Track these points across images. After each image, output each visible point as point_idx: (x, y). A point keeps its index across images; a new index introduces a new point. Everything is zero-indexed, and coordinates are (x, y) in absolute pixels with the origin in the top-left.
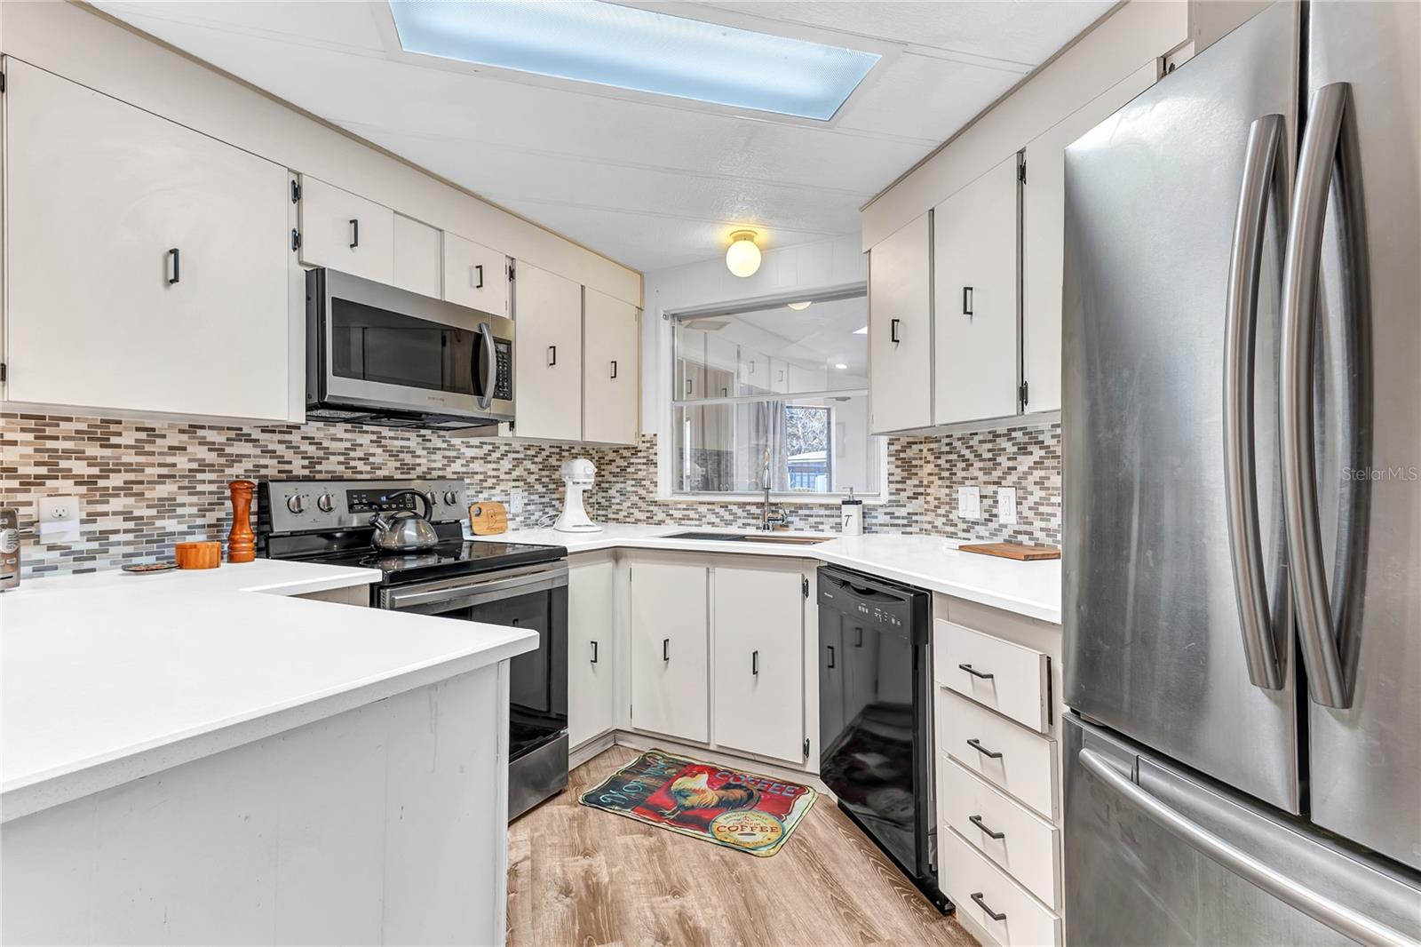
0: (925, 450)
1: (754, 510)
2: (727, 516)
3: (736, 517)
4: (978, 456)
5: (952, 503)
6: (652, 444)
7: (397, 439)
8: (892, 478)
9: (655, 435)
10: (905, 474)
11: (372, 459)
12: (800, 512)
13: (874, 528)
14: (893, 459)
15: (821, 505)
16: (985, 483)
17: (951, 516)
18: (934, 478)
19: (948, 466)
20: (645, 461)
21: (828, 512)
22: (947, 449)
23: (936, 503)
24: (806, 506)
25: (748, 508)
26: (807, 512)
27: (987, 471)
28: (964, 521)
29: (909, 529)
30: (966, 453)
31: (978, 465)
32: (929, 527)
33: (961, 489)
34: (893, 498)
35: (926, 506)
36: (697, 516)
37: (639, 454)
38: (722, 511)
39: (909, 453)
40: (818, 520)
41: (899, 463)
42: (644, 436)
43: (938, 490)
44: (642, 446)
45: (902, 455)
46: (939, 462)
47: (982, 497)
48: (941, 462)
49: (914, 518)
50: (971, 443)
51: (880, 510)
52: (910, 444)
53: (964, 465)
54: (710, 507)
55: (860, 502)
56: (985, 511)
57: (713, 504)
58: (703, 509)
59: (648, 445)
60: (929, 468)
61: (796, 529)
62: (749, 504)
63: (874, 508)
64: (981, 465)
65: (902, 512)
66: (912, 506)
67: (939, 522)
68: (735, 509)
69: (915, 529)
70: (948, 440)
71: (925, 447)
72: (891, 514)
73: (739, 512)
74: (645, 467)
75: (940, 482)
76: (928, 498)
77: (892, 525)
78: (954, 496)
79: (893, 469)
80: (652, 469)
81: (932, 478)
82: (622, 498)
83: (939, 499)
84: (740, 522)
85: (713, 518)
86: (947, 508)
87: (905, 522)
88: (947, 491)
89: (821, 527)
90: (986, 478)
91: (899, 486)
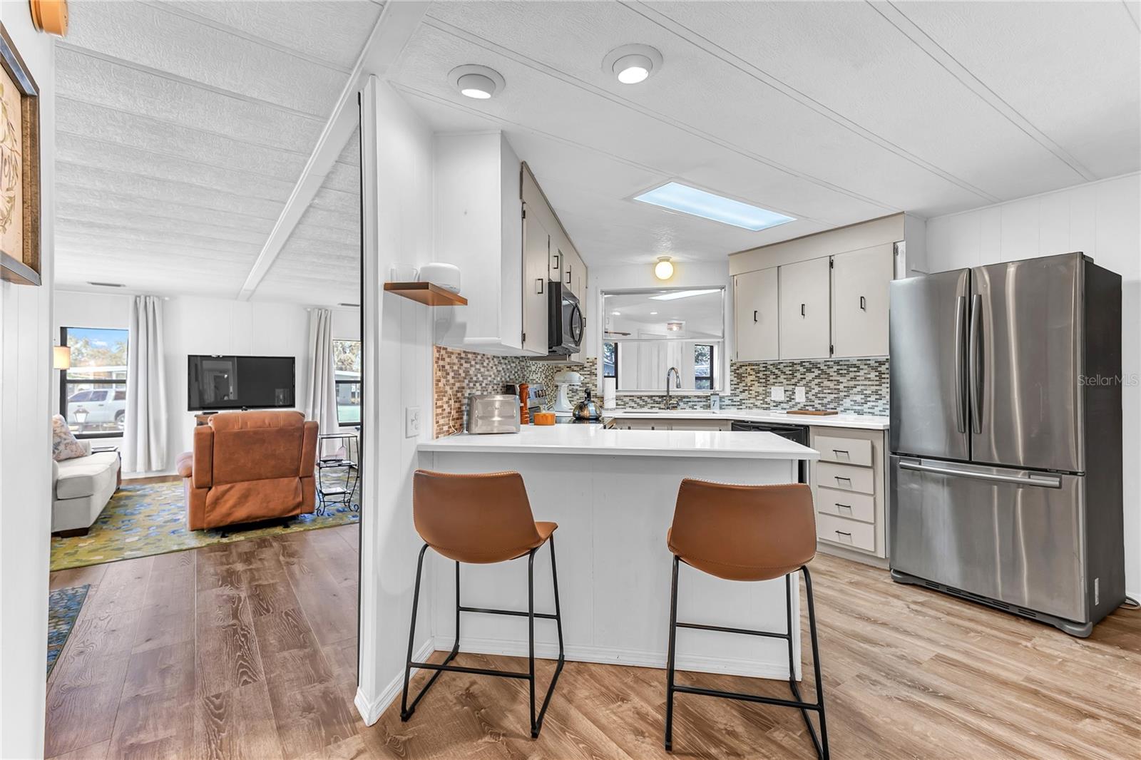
0: (749, 369)
1: (657, 399)
2: (641, 403)
3: (647, 403)
4: (784, 373)
5: (767, 394)
6: (594, 364)
8: (732, 383)
9: (596, 359)
10: (739, 381)
12: (684, 400)
13: (723, 407)
14: (733, 373)
15: (695, 396)
16: (787, 385)
17: (766, 400)
18: (756, 383)
19: (764, 377)
20: (589, 373)
21: (699, 400)
22: (764, 369)
23: (756, 394)
24: (687, 397)
25: (654, 398)
26: (688, 400)
27: (788, 379)
28: (774, 402)
29: (740, 407)
30: (777, 371)
31: (783, 376)
32: (752, 405)
33: (773, 388)
34: (733, 392)
35: (749, 396)
36: (623, 403)
37: (585, 369)
38: (638, 400)
39: (741, 371)
40: (693, 403)
41: (736, 375)
42: (588, 359)
43: (756, 388)
44: (587, 365)
45: (737, 371)
46: (758, 375)
47: (785, 391)
48: (761, 375)
49: (743, 401)
50: (779, 367)
51: (726, 398)
52: (741, 366)
53: (774, 377)
54: (631, 398)
55: (718, 394)
56: (788, 397)
57: (633, 396)
58: (627, 399)
59: (591, 364)
60: (753, 377)
61: (682, 409)
62: (654, 396)
63: (723, 397)
64: (785, 377)
65: (738, 399)
66: (742, 396)
67: (758, 403)
68: (646, 399)
69: (743, 406)
70: (764, 365)
71: (749, 368)
72: (732, 400)
73: (649, 400)
74: (589, 376)
75: (759, 384)
76: (751, 392)
77: (733, 405)
78: (768, 390)
79: (733, 378)
80: (594, 377)
81: (753, 383)
82: (573, 394)
83: (758, 392)
84: (649, 406)
85: (633, 404)
86: (764, 396)
87: (739, 403)
88: (764, 388)
89: (695, 407)
90: (788, 383)
91: (736, 386)
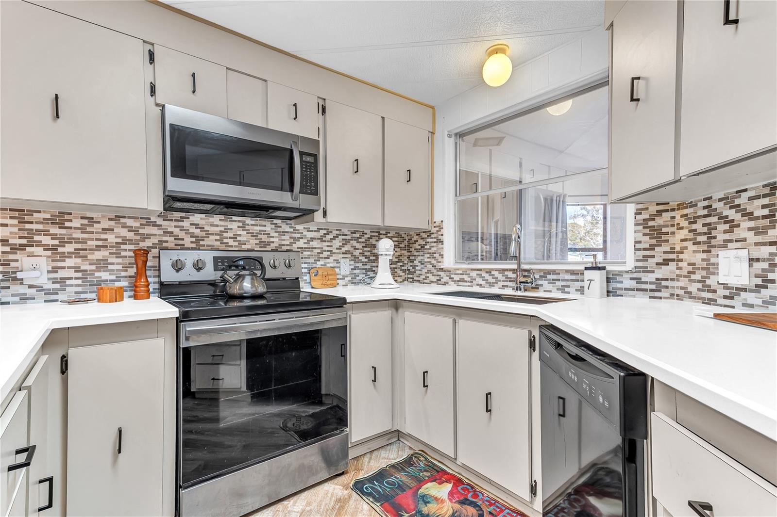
0: (678, 217)
1: (511, 275)
2: (491, 280)
3: (497, 281)
4: (749, 215)
5: (711, 268)
6: (440, 228)
7: (257, 225)
8: (638, 246)
9: (442, 221)
10: (654, 241)
11: (239, 238)
12: (549, 277)
13: (619, 292)
14: (641, 227)
15: (567, 271)
16: (757, 244)
17: (708, 282)
18: (689, 244)
19: (705, 229)
20: (435, 240)
21: (573, 277)
22: (705, 212)
23: (690, 268)
24: (554, 272)
25: (506, 273)
26: (555, 277)
27: (757, 231)
28: (726, 286)
29: (657, 294)
30: (732, 214)
31: (746, 224)
32: (681, 292)
33: (722, 253)
34: (640, 264)
35: (678, 272)
36: (469, 279)
37: (432, 236)
38: (487, 276)
39: (659, 221)
40: (564, 283)
41: (647, 231)
42: (435, 222)
43: (693, 255)
44: (434, 230)
45: (651, 223)
46: (694, 227)
47: (751, 260)
48: (698, 226)
49: (664, 283)
50: (737, 202)
51: (625, 275)
52: (659, 213)
53: (727, 227)
54: (479, 272)
55: (604, 268)
56: (757, 276)
57: (480, 270)
58: (474, 274)
59: (438, 229)
60: (683, 234)
61: (545, 291)
62: (507, 270)
63: (620, 274)
64: (752, 224)
65: (651, 277)
66: (660, 273)
67: (694, 288)
68: (496, 274)
69: (664, 293)
70: (706, 203)
71: (677, 214)
72: (638, 280)
73: (500, 276)
74: (435, 244)
75: (695, 248)
76: (681, 264)
77: (638, 290)
78: (713, 260)
79: (640, 236)
80: (440, 246)
81: (685, 244)
82: (422, 266)
83: (694, 264)
84: (500, 284)
85: (480, 281)
86: (704, 273)
87: (653, 287)
88: (704, 256)
89: (567, 290)
90: (760, 239)
91: (647, 253)
